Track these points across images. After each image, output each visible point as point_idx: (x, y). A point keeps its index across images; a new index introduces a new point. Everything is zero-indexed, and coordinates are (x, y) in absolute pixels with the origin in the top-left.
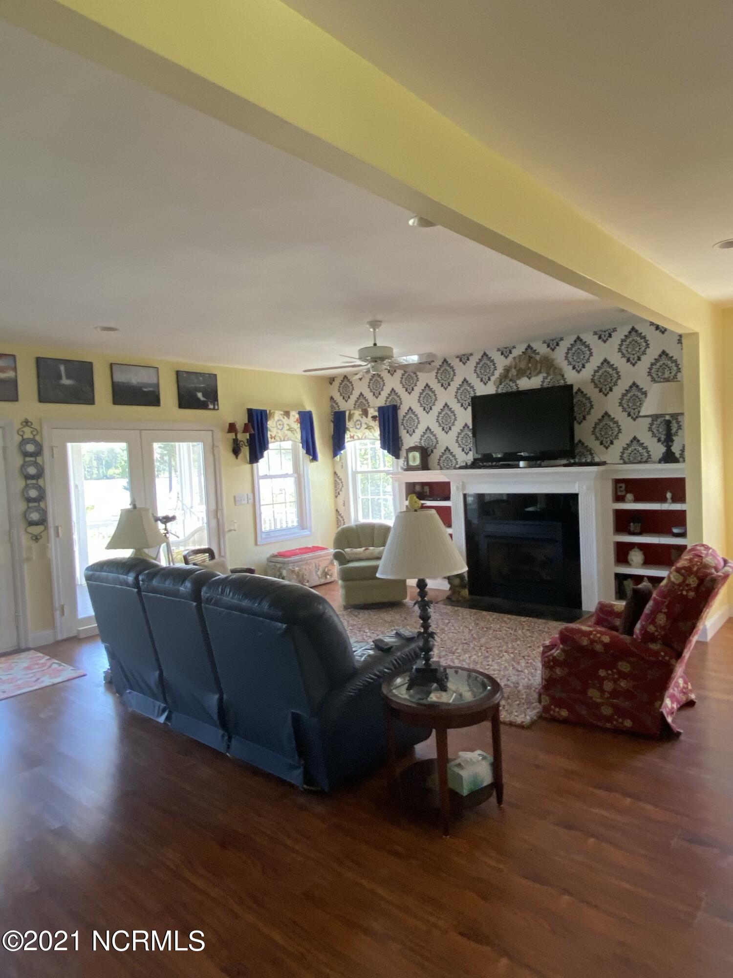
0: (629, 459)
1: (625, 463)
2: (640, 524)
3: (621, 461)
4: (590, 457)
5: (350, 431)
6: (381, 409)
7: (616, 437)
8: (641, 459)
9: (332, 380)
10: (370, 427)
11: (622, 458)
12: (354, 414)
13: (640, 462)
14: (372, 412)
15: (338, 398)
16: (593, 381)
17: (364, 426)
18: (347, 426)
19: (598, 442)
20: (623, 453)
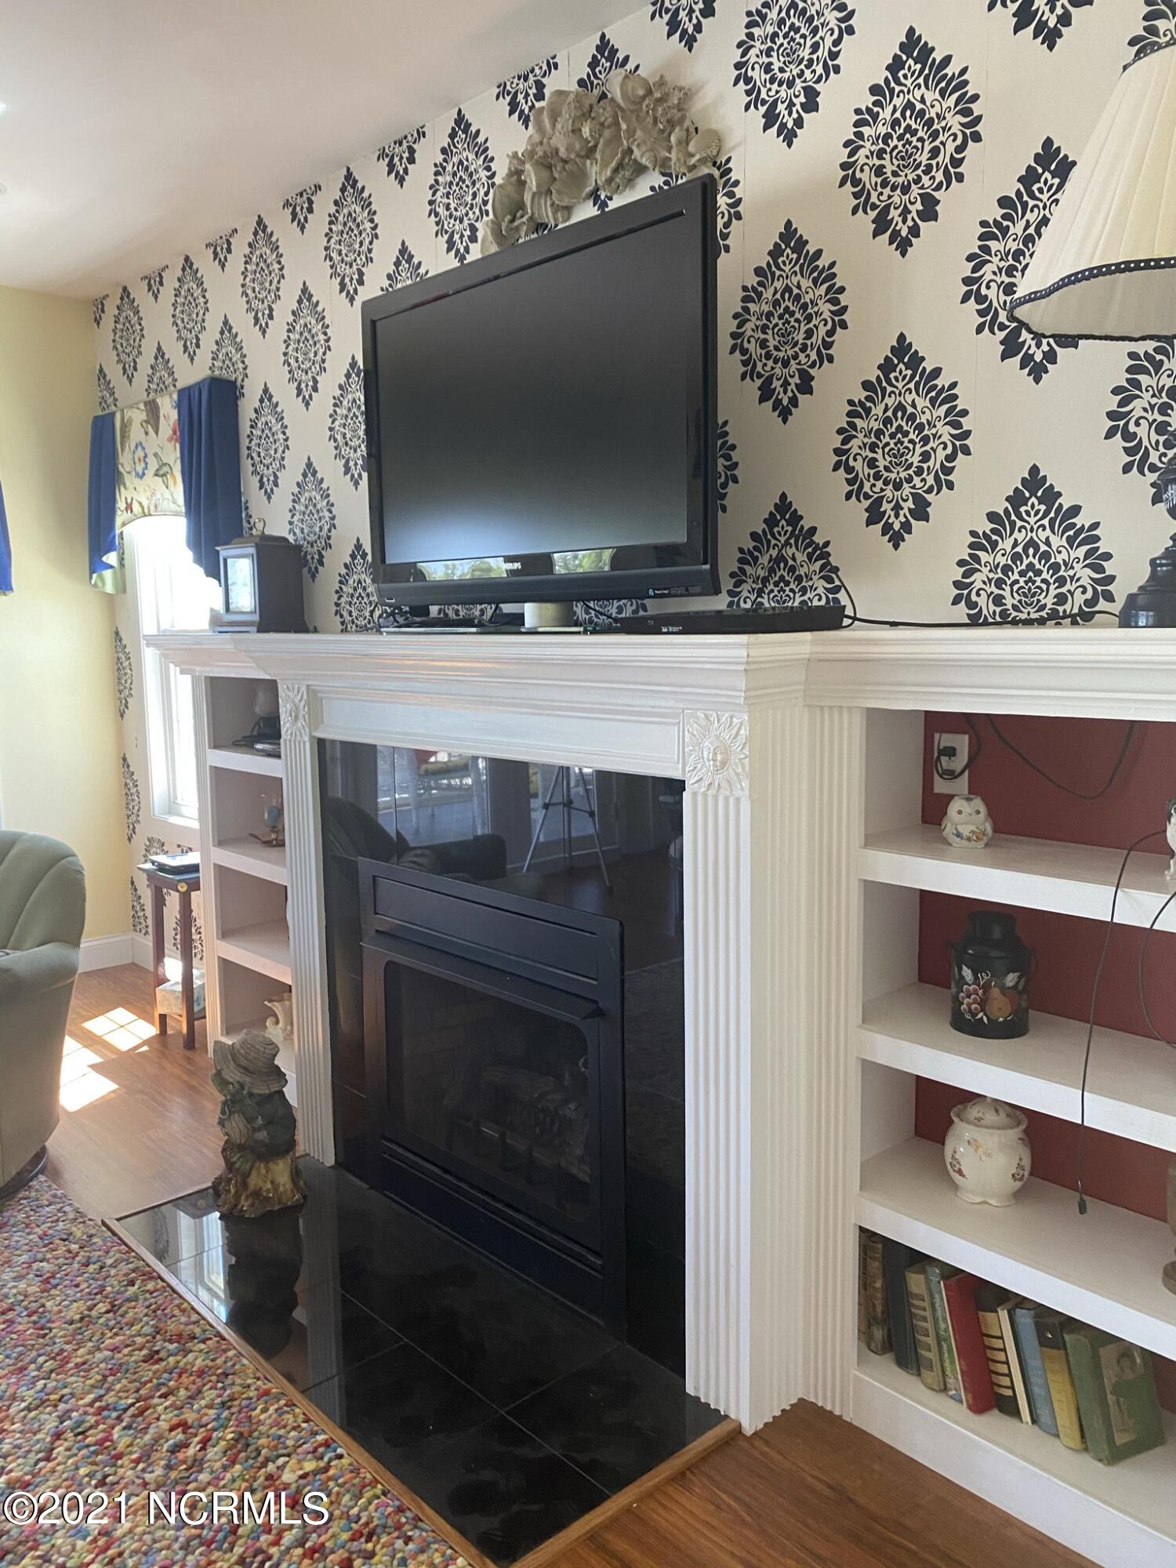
0: (998, 600)
1: (976, 621)
2: (1011, 979)
3: (961, 612)
4: (821, 585)
5: (125, 488)
6: (188, 399)
7: (944, 481)
8: (1061, 599)
9: (100, 305)
10: (166, 469)
11: (962, 592)
12: (130, 420)
13: (1055, 618)
14: (169, 412)
15: (114, 372)
16: (849, 173)
17: (153, 465)
18: (121, 469)
19: (859, 509)
20: (969, 566)
